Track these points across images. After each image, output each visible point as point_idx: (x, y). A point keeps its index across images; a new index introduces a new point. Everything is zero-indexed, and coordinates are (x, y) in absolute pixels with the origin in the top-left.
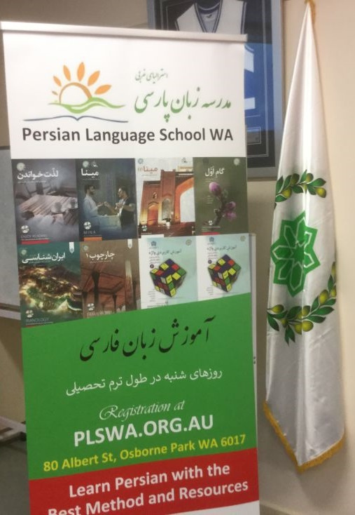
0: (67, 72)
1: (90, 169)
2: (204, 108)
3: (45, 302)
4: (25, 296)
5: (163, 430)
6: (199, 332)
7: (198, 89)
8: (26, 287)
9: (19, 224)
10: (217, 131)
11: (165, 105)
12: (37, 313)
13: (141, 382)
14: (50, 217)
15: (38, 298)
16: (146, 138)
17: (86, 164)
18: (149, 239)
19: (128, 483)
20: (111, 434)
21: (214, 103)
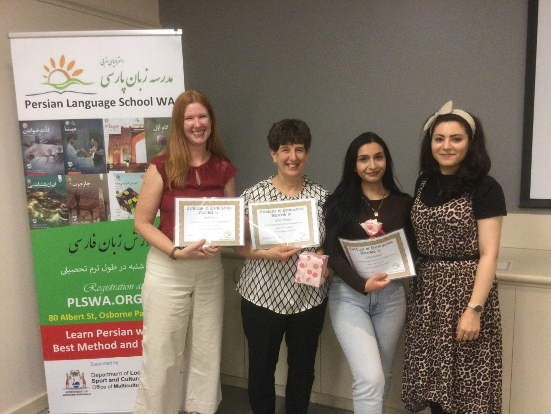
0: (53, 62)
1: (71, 126)
2: (152, 83)
3: (44, 214)
4: (31, 209)
5: (129, 301)
7: (147, 70)
8: (32, 204)
9: (25, 163)
10: (162, 99)
11: (122, 81)
12: (40, 221)
13: (112, 269)
14: (44, 159)
15: (39, 211)
16: (109, 104)
17: (67, 123)
18: (114, 174)
19: (105, 334)
20: (92, 301)
21: (159, 79)
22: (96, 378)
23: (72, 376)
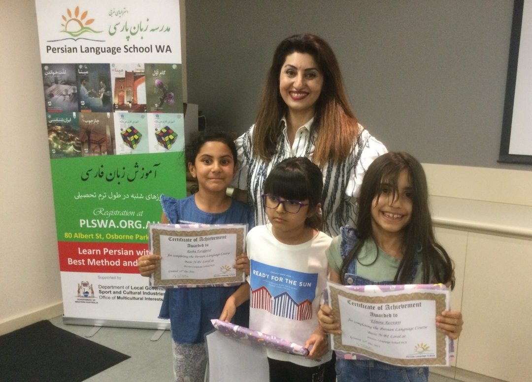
0: (69, 12)
1: (84, 70)
2: (152, 32)
3: (61, 145)
4: (51, 141)
5: (131, 226)
6: (151, 172)
7: (148, 20)
8: (52, 136)
9: (46, 101)
10: (160, 46)
11: (127, 30)
12: (58, 152)
13: (117, 197)
14: (62, 98)
15: (57, 143)
16: (116, 51)
17: (81, 67)
18: (119, 113)
19: (111, 252)
20: (100, 223)
21: (158, 28)
22: (103, 290)
23: (83, 286)
